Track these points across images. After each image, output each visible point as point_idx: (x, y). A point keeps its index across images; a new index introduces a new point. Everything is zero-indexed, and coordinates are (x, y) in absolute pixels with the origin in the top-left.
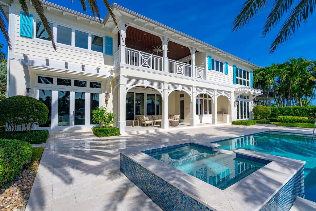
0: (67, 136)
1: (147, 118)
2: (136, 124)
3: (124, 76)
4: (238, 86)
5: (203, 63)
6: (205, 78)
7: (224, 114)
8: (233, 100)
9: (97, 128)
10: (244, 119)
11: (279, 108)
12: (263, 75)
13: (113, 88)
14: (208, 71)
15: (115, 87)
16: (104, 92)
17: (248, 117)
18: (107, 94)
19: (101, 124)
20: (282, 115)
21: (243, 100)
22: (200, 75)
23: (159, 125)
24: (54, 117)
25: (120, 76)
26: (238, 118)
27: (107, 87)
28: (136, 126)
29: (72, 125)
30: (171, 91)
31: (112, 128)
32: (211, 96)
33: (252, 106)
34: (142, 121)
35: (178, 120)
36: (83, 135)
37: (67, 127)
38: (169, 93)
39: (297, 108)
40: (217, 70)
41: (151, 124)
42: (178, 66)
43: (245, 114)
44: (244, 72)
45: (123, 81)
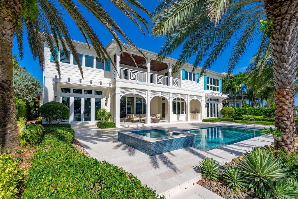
0: (80, 128)
1: (136, 116)
2: (127, 121)
3: (118, 88)
4: (209, 91)
5: (179, 75)
6: (180, 86)
7: (196, 114)
8: (203, 103)
9: (100, 123)
10: (213, 118)
11: (243, 109)
12: (231, 82)
13: (111, 94)
14: (182, 81)
15: (112, 94)
16: (105, 98)
17: (218, 116)
18: (106, 99)
19: (103, 120)
20: (246, 114)
21: (213, 103)
22: (176, 84)
23: (144, 122)
24: (71, 115)
25: (116, 87)
26: (208, 116)
27: (107, 94)
28: (127, 122)
29: (83, 120)
30: (152, 97)
31: (110, 123)
32: (185, 99)
33: (221, 107)
34: (132, 119)
35: (159, 118)
36: (90, 127)
37: (79, 122)
38: (151, 98)
39: (257, 109)
40: (190, 79)
41: (138, 121)
42: (158, 78)
43: (215, 113)
44: (214, 80)
45: (118, 91)
